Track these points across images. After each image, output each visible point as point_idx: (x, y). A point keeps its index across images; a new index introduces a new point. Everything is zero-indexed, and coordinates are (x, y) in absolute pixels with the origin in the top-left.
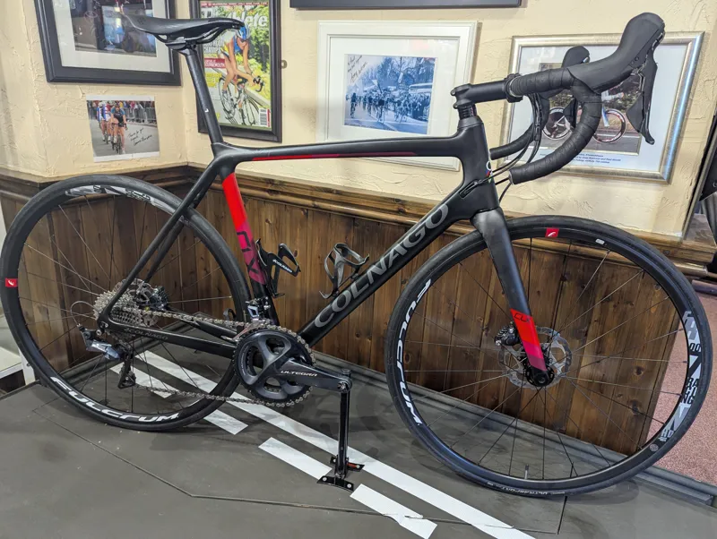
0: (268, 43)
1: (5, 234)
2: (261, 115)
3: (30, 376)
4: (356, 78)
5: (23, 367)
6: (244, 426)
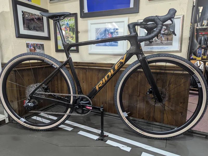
0: (74, 27)
3: (7, 121)
4: (98, 34)
5: (5, 118)
6: (72, 129)
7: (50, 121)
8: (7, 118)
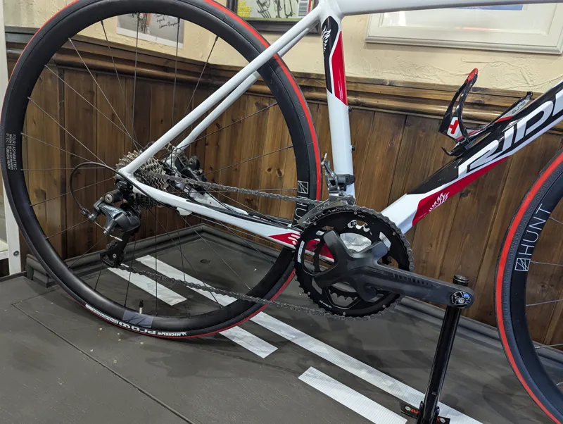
1: (6, 83)
2: (301, 4)
3: (15, 267)
5: (9, 255)
6: (274, 349)
7: (181, 299)
8: (15, 254)
